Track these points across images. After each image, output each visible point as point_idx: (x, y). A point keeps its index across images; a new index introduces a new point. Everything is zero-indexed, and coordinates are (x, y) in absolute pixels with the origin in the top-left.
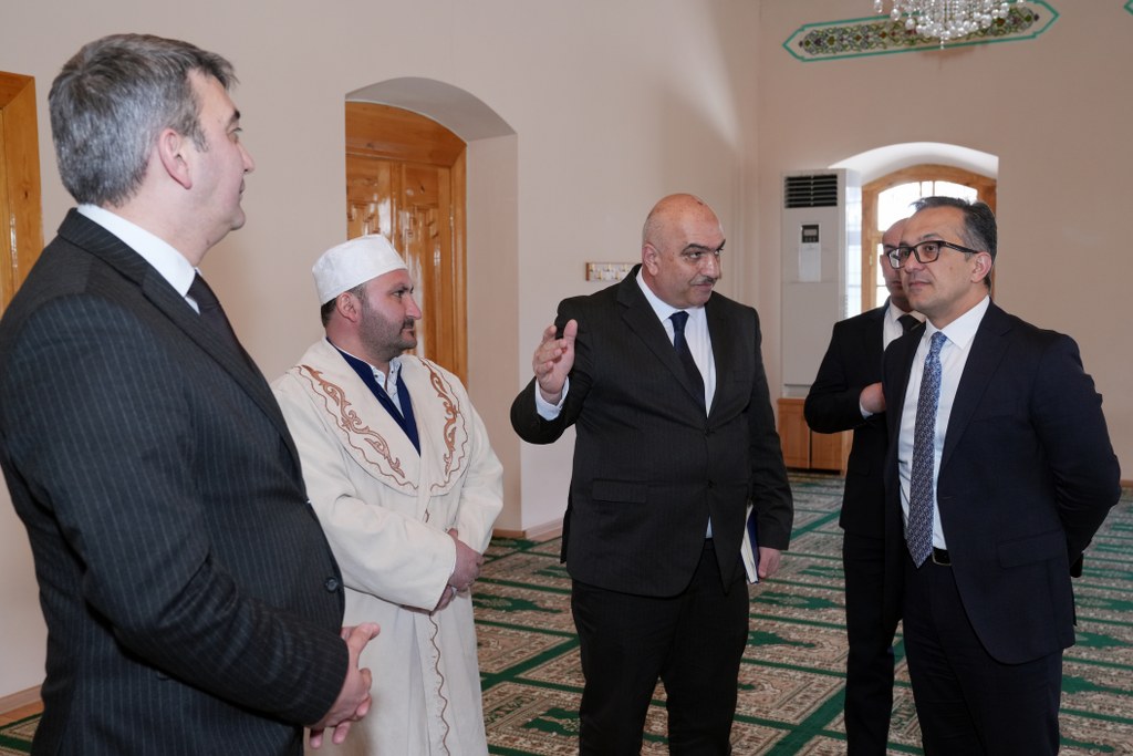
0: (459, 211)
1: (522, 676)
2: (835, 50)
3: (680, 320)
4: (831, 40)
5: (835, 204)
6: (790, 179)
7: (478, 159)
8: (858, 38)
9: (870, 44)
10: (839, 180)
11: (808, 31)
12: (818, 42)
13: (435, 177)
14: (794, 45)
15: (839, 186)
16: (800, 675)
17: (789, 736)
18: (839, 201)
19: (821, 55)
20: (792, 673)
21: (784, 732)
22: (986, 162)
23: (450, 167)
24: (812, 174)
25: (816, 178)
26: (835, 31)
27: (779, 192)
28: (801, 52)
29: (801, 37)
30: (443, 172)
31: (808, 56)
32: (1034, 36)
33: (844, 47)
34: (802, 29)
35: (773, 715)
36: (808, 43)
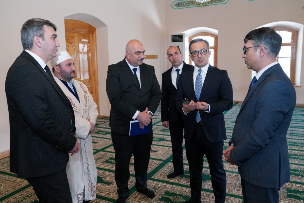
0: (95, 44)
1: (105, 150)
2: (182, 7)
3: (135, 70)
4: (181, 4)
5: (182, 41)
6: (172, 36)
7: (99, 32)
8: (187, 4)
9: (190, 5)
10: (183, 36)
11: (176, 2)
12: (178, 5)
13: (89, 36)
14: (173, 5)
15: (183, 37)
16: (168, 148)
17: (163, 163)
18: (183, 41)
19: (179, 8)
20: (166, 148)
21: (162, 162)
22: (215, 31)
23: (92, 34)
24: (177, 34)
25: (178, 35)
26: (182, 2)
27: (170, 39)
28: (175, 7)
29: (175, 3)
30: (91, 35)
31: (176, 8)
32: (225, 3)
33: (184, 6)
34: (175, 2)
35: (160, 158)
36: (176, 5)
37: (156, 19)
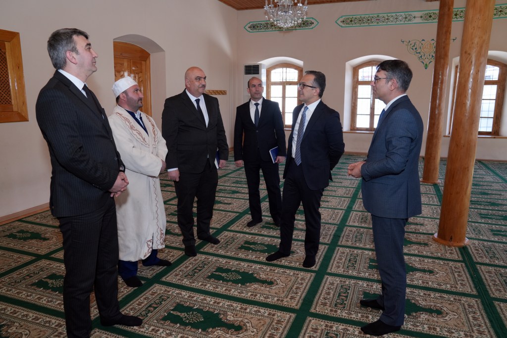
0: (148, 74)
1: (168, 203)
2: (259, 30)
3: (198, 101)
4: (258, 27)
5: (258, 74)
6: (246, 66)
7: (154, 58)
8: (265, 26)
9: (268, 28)
10: (260, 67)
11: (251, 24)
12: (254, 27)
13: (141, 64)
14: (247, 27)
15: (260, 68)
16: (244, 200)
18: (260, 73)
19: (255, 31)
20: (241, 200)
21: (238, 214)
22: (300, 63)
23: (145, 61)
24: (252, 65)
25: (253, 66)
26: (259, 24)
27: (243, 70)
28: (249, 29)
29: (249, 25)
30: (143, 62)
31: (251, 31)
32: (312, 28)
33: (261, 29)
34: (249, 23)
35: (235, 210)
36: (251, 27)
37: (224, 42)
